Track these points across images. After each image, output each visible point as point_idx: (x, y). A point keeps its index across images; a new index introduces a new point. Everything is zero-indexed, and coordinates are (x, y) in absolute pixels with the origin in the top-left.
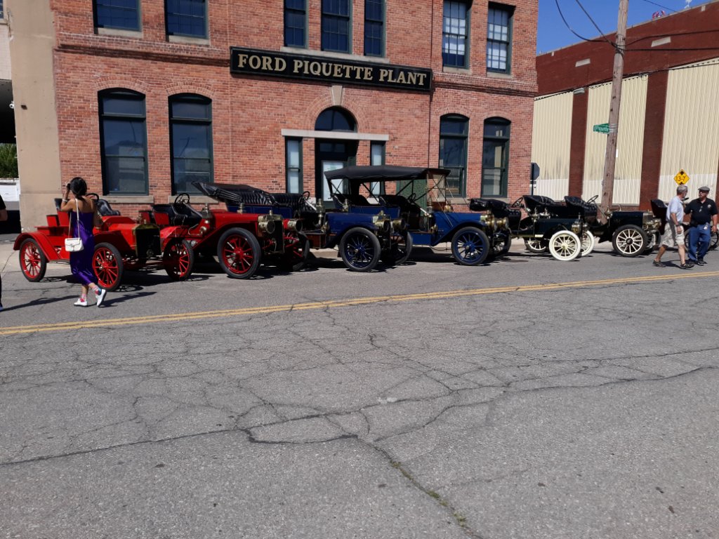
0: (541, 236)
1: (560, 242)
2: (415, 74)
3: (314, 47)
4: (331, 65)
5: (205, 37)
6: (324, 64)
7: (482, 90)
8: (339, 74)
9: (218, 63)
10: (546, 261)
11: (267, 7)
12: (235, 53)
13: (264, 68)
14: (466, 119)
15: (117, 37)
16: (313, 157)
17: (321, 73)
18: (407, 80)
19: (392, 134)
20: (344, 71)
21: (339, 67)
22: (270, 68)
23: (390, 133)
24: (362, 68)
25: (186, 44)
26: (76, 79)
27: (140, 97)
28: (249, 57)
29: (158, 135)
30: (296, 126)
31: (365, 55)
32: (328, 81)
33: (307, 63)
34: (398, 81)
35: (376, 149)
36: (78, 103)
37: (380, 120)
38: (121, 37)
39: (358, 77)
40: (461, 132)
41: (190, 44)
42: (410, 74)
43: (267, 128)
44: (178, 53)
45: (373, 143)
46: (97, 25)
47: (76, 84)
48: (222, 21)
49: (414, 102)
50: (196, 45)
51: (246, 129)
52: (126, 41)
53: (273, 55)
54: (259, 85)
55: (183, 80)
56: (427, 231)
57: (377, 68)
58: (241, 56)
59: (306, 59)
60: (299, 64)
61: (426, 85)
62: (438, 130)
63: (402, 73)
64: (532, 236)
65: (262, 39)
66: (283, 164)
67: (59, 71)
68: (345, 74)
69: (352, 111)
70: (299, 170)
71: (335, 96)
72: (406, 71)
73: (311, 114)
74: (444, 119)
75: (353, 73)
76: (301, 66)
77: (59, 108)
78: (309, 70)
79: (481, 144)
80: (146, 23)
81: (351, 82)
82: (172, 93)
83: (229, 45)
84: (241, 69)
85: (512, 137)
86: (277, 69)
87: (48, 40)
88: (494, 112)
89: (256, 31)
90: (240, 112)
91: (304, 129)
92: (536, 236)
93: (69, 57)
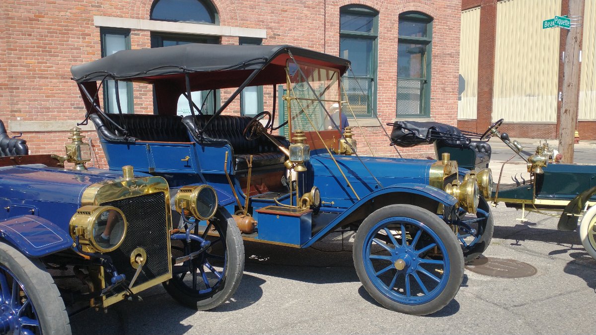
14: (374, 13)
19: (271, 28)
23: (268, 27)
30: (119, 12)
37: (252, 8)
40: (369, 30)
43: (68, 14)
45: (244, 40)
51: (32, 16)
62: (337, 26)
74: (346, 11)
85: (436, 38)
88: (412, 4)
91: (133, 18)
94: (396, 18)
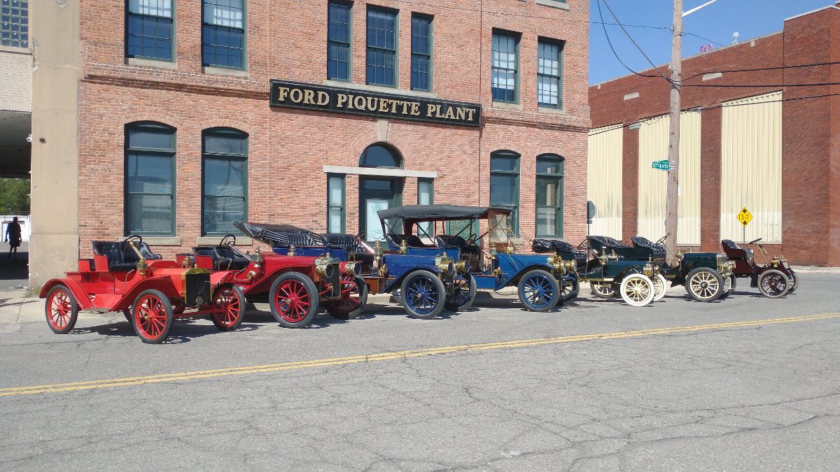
0: (612, 280)
1: (631, 285)
2: (464, 109)
3: (358, 81)
4: (376, 99)
5: (243, 70)
6: (370, 99)
7: (534, 126)
8: (384, 108)
9: (257, 96)
10: (619, 307)
11: (310, 38)
12: (276, 86)
13: (306, 101)
14: (518, 156)
15: (149, 67)
16: (357, 195)
17: (366, 107)
18: (455, 116)
19: (440, 170)
20: (390, 106)
21: (385, 102)
22: (313, 102)
23: (438, 170)
24: (409, 103)
25: (223, 76)
26: (103, 111)
27: (171, 130)
28: (290, 90)
29: (188, 170)
31: (411, 89)
32: (373, 116)
33: (351, 97)
34: (447, 117)
35: (424, 186)
36: (102, 136)
37: (427, 156)
38: (153, 68)
39: (405, 112)
40: (513, 169)
41: (227, 76)
42: (459, 109)
43: (307, 164)
44: (214, 86)
45: (420, 180)
46: (128, 55)
47: (101, 116)
48: (262, 53)
49: (464, 137)
50: (234, 77)
51: (285, 165)
52: (160, 71)
53: (316, 89)
54: (299, 119)
55: (219, 113)
56: (490, 274)
57: (424, 104)
58: (282, 89)
59: (351, 93)
60: (343, 98)
61: (475, 121)
62: (489, 167)
63: (450, 109)
64: (601, 280)
65: (304, 72)
66: (324, 202)
67: (83, 102)
68: (391, 109)
69: (398, 147)
70: (342, 209)
71: (381, 131)
72: (455, 106)
73: (355, 150)
74: (495, 155)
75: (400, 108)
76: (345, 100)
77: (81, 142)
78: (353, 105)
79: (534, 181)
80: (180, 54)
81: (397, 117)
82: (206, 127)
83: (269, 77)
84: (281, 102)
85: (566, 174)
86: (320, 103)
87: (75, 70)
88: (547, 148)
89: (298, 63)
90: (279, 147)
91: (348, 166)
92: (605, 280)
93: (96, 87)
94: (535, 159)
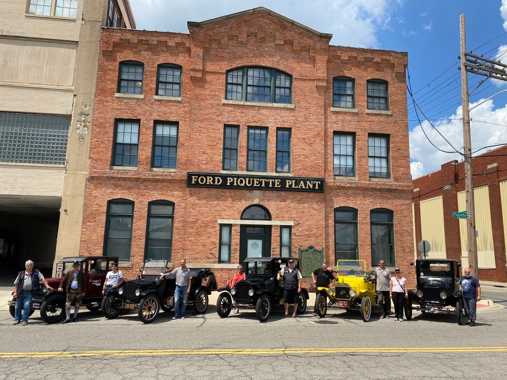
2: (312, 182)
3: (242, 169)
5: (174, 168)
6: (247, 179)
7: (367, 190)
9: (180, 182)
12: (190, 176)
13: (208, 183)
14: (355, 210)
15: (122, 170)
16: (239, 237)
17: (245, 184)
18: (306, 186)
23: (295, 220)
24: (273, 180)
25: (162, 172)
26: (97, 194)
27: (132, 203)
28: (199, 177)
29: (139, 226)
30: (228, 217)
31: (276, 172)
32: (251, 189)
33: (235, 179)
34: (300, 187)
35: (285, 230)
36: (95, 208)
37: (287, 212)
38: (124, 170)
39: (271, 186)
41: (164, 172)
42: (308, 182)
43: (208, 219)
44: (156, 177)
45: (282, 227)
46: (113, 163)
47: (96, 197)
48: (185, 158)
50: (168, 172)
51: (194, 220)
52: (126, 172)
53: (214, 176)
54: (205, 193)
55: (158, 192)
57: (283, 180)
58: (193, 177)
59: (235, 177)
60: (230, 180)
61: (320, 189)
62: (333, 218)
63: (302, 182)
65: (208, 167)
66: (218, 241)
67: (88, 190)
68: (261, 184)
69: (267, 207)
70: (229, 244)
71: (256, 198)
72: (305, 180)
73: (238, 209)
74: (337, 210)
75: (267, 184)
77: (84, 211)
78: (237, 183)
80: (140, 162)
81: (266, 189)
82: (150, 200)
83: (187, 171)
84: (194, 184)
85: (396, 222)
86: (216, 183)
87: (85, 173)
88: (378, 204)
90: (191, 210)
91: (233, 219)
94: (369, 212)
